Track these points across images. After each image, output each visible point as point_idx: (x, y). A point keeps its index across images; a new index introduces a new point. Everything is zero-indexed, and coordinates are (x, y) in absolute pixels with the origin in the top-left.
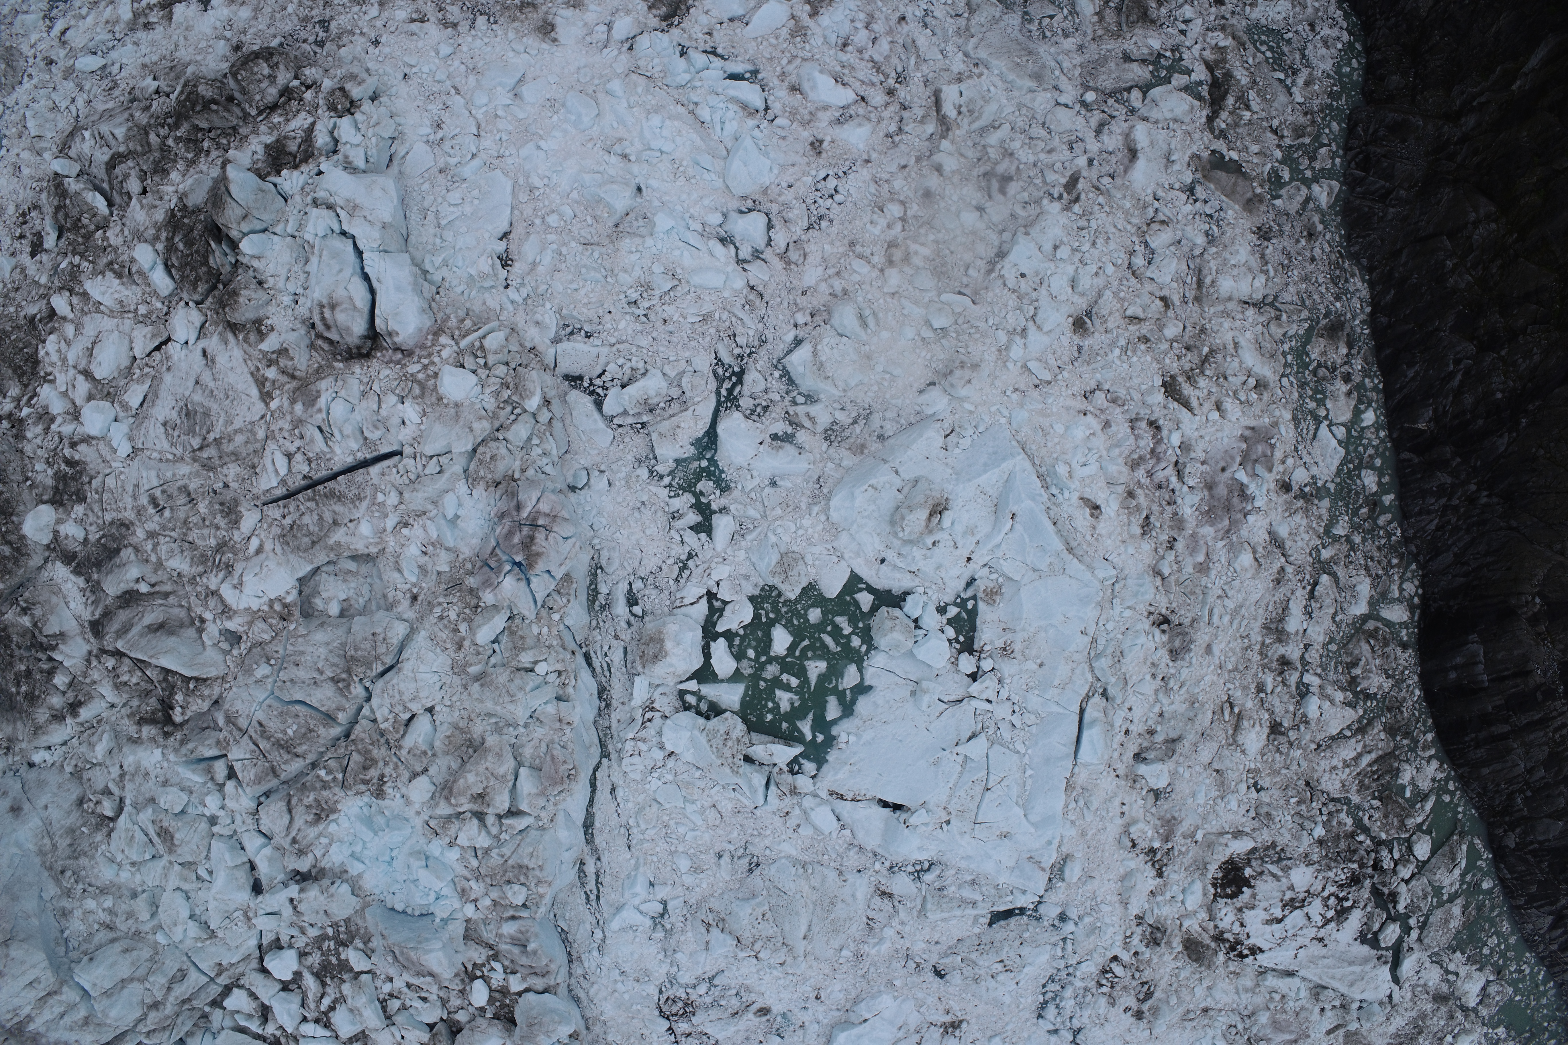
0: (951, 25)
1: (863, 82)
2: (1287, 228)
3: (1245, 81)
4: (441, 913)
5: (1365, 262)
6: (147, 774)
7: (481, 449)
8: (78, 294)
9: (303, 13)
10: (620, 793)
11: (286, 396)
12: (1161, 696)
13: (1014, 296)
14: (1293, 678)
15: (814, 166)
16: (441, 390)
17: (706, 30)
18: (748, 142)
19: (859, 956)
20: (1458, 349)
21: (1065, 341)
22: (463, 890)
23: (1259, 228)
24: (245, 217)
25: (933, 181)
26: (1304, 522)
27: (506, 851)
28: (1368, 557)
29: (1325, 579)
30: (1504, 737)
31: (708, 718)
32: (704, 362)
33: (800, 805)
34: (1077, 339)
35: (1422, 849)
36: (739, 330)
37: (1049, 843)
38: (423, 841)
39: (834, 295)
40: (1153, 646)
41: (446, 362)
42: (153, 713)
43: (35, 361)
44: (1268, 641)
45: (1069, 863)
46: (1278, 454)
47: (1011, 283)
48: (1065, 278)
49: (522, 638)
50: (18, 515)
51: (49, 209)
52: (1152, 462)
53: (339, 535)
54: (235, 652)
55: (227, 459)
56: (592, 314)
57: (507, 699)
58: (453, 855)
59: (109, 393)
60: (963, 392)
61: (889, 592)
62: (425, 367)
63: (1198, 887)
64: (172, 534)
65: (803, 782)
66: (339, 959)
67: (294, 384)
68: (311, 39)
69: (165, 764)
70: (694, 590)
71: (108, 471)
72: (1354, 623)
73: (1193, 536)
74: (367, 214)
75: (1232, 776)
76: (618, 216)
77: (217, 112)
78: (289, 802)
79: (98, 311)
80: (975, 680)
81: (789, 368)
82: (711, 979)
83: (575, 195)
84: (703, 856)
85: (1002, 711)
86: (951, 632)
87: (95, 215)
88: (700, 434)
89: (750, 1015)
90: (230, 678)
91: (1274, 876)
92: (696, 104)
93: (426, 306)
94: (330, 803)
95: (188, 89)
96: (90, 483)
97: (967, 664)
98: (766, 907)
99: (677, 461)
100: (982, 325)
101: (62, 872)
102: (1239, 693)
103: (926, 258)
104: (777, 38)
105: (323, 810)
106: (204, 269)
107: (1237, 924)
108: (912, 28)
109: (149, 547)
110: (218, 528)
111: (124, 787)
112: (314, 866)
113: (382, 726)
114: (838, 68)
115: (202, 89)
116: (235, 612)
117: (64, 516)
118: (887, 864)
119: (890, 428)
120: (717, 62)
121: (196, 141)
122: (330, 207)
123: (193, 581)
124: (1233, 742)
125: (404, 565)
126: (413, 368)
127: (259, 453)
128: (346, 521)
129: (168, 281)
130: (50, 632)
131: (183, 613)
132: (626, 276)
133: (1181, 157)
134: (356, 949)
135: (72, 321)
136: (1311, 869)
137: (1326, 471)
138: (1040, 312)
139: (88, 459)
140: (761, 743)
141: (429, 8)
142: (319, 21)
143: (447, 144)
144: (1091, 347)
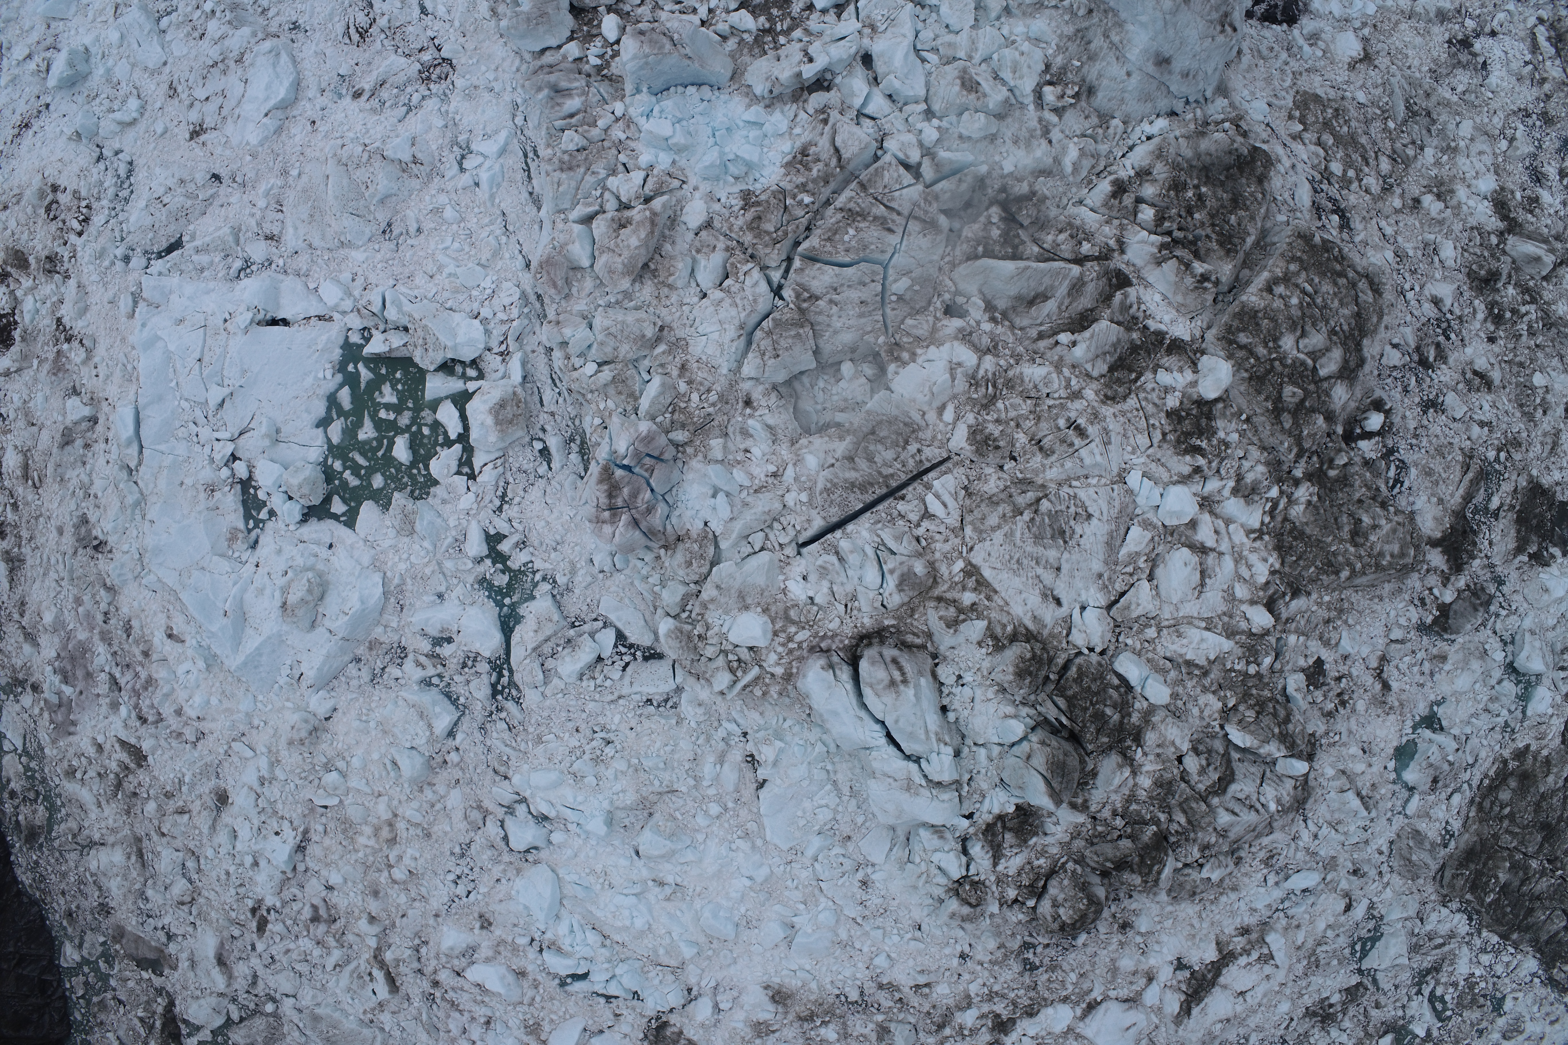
1: (462, 989)
2: (89, 918)
4: (644, 97)
6: (1015, 142)
7: (706, 570)
8: (1243, 632)
9: (1059, 975)
10: (520, 262)
11: (944, 578)
12: (87, 480)
13: (280, 813)
15: (482, 904)
16: (766, 619)
17: (622, 1019)
19: (285, 173)
21: (231, 782)
22: (629, 127)
23: (109, 913)
24: (1029, 757)
26: (14, 661)
27: (590, 179)
31: (452, 360)
32: (531, 697)
33: (355, 300)
34: (222, 784)
36: (506, 735)
37: (144, 325)
38: (682, 163)
39: (431, 785)
40: (102, 524)
41: (770, 650)
42: (1020, 209)
43: (1281, 549)
44: (17, 550)
46: (46, 716)
47: (285, 826)
48: (241, 838)
49: (620, 393)
50: (1243, 379)
51: (1305, 716)
52: (138, 687)
53: (841, 447)
54: (946, 297)
55: (1003, 496)
56: (646, 723)
57: (613, 330)
58: (645, 159)
59: (1172, 535)
60: (296, 717)
61: (320, 519)
62: (790, 639)
63: (27, 318)
64: (1050, 402)
65: (356, 323)
66: (769, 15)
67: (936, 592)
68: (1039, 949)
69: (995, 160)
70: (487, 477)
71: (1151, 451)
73: (92, 629)
74: (894, 784)
76: (651, 825)
77: (1107, 860)
78: (839, 159)
79: (1209, 620)
80: (232, 456)
81: (452, 708)
82: (410, 110)
83: (700, 837)
84: (432, 225)
85: (205, 433)
86: (261, 495)
87: (1241, 722)
88: (517, 629)
89: (367, 87)
90: (947, 268)
92: (604, 946)
94: (794, 171)
95: (1151, 878)
96: (1164, 435)
97: (241, 470)
98: (367, 196)
99: (533, 598)
100: (298, 782)
101: (1091, 11)
103: (361, 834)
104: (552, 1021)
105: (801, 163)
106: (1070, 693)
109: (1073, 382)
110: (998, 421)
111: (1040, 120)
112: (805, 101)
113: (752, 265)
114: (486, 999)
115: (1137, 880)
116: (956, 338)
117: (1190, 390)
118: (274, 266)
119: (352, 670)
120: (600, 989)
121: (1131, 823)
123: (1018, 359)
124: (25, 454)
125: (766, 435)
126: (803, 636)
127: (965, 512)
128: (837, 464)
129: (1121, 670)
130: (1170, 262)
131: (1018, 322)
132: (620, 768)
133: (184, 965)
134: (748, 32)
138: (253, 803)
139: (1175, 458)
140: (397, 348)
141: (915, 1001)
142: (1037, 968)
143: (848, 864)
144: (209, 779)
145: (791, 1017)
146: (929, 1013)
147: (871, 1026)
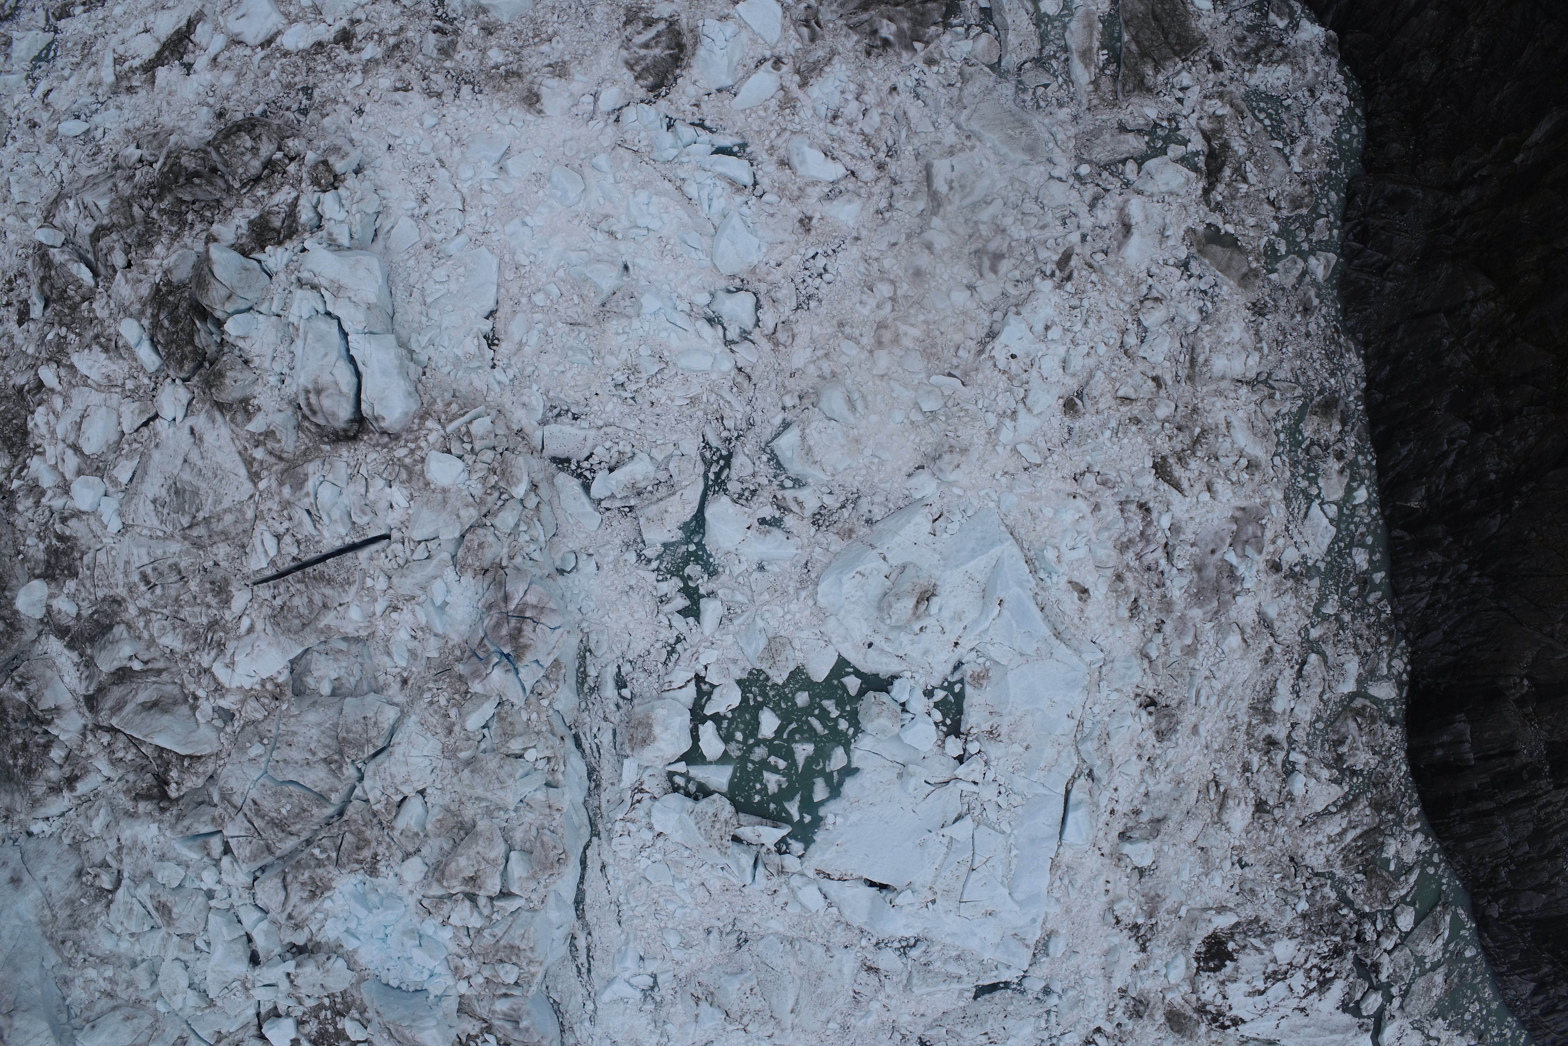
0: (943, 96)
1: (853, 156)
2: (1282, 303)
3: (1242, 151)
4: (434, 991)
5: (1360, 336)
6: (144, 848)
7: (468, 536)
8: (65, 366)
9: (285, 79)
10: (610, 871)
11: (274, 477)
12: (1147, 776)
13: (1004, 378)
14: (1279, 757)
15: (802, 244)
16: (429, 476)
17: (693, 101)
18: (736, 220)
19: (845, 1028)
20: (1453, 428)
21: (1055, 422)
22: (457, 968)
23: (1254, 304)
24: (229, 297)
25: (924, 260)
26: (1294, 602)
27: (498, 931)
28: (1357, 635)
29: (1313, 658)
30: (1489, 813)
31: (696, 799)
32: (691, 446)
33: (787, 883)
34: (1067, 421)
35: (1406, 920)
36: (727, 413)
37: (1034, 921)
38: (416, 919)
39: (822, 377)
40: (1139, 727)
41: (432, 447)
42: (149, 789)
43: (24, 432)
44: (1254, 722)
45: (1053, 939)
46: (1269, 535)
47: (1002, 363)
48: (1056, 360)
49: (511, 724)
50: (11, 590)
51: (35, 279)
52: (1140, 545)
53: (329, 619)
54: (229, 729)
55: (216, 538)
56: (579, 397)
57: (497, 785)
58: (446, 934)
59: (98, 468)
60: (952, 477)
61: (876, 676)
62: (412, 452)
63: (1181, 961)
64: (164, 611)
65: (790, 862)
66: (335, 1028)
67: (282, 465)
68: (295, 107)
69: (162, 839)
70: (682, 674)
71: (99, 547)
72: (1341, 700)
73: (1182, 618)
74: (351, 295)
75: (1216, 853)
76: (604, 296)
77: (200, 185)
78: (284, 879)
79: (86, 385)
80: (961, 763)
81: (777, 452)
83: (561, 273)
84: (692, 933)
85: (988, 793)
86: (938, 716)
87: (80, 287)
88: (688, 518)
90: (224, 755)
91: (1257, 949)
92: (683, 180)
93: (412, 389)
94: (325, 880)
95: (171, 161)
96: (81, 558)
97: (954, 746)
98: (754, 982)
99: (665, 545)
100: (971, 408)
101: (63, 942)
102: (1225, 773)
103: (916, 339)
104: (765, 110)
105: (318, 887)
106: (190, 348)
107: (1220, 996)
108: (904, 98)
109: (142, 624)
110: (209, 606)
111: (121, 861)
112: (310, 940)
113: (375, 808)
114: (828, 142)
115: (185, 160)
116: (228, 690)
117: (56, 591)
118: (874, 941)
119: (878, 513)
120: (705, 136)
121: (180, 214)
122: (314, 287)
123: (185, 657)
124: (1218, 821)
125: (393, 649)
126: (401, 453)
127: (249, 532)
128: (336, 604)
129: (154, 357)
130: (46, 707)
131: (176, 690)
132: (613, 359)
133: (1176, 232)
134: (353, 1019)
135: (60, 393)
136: (1294, 942)
137: (1316, 550)
138: (1031, 394)
139: (79, 535)
140: (749, 824)
141: (413, 76)
142: (303, 89)
143: (432, 220)
144: (1081, 429)
145: (529, 78)
146: (404, 61)
147: (458, 57)
